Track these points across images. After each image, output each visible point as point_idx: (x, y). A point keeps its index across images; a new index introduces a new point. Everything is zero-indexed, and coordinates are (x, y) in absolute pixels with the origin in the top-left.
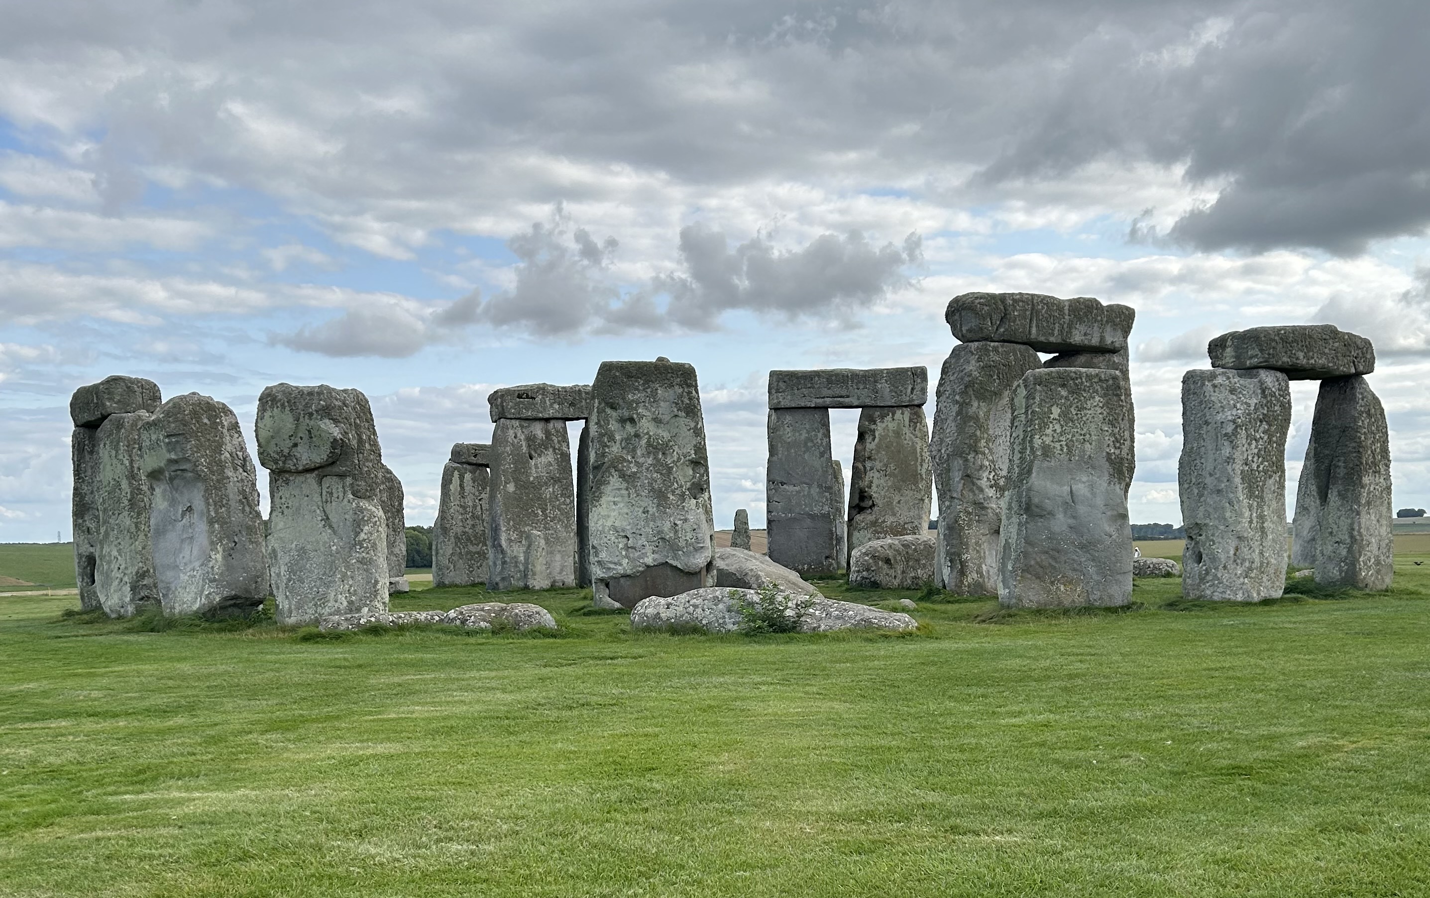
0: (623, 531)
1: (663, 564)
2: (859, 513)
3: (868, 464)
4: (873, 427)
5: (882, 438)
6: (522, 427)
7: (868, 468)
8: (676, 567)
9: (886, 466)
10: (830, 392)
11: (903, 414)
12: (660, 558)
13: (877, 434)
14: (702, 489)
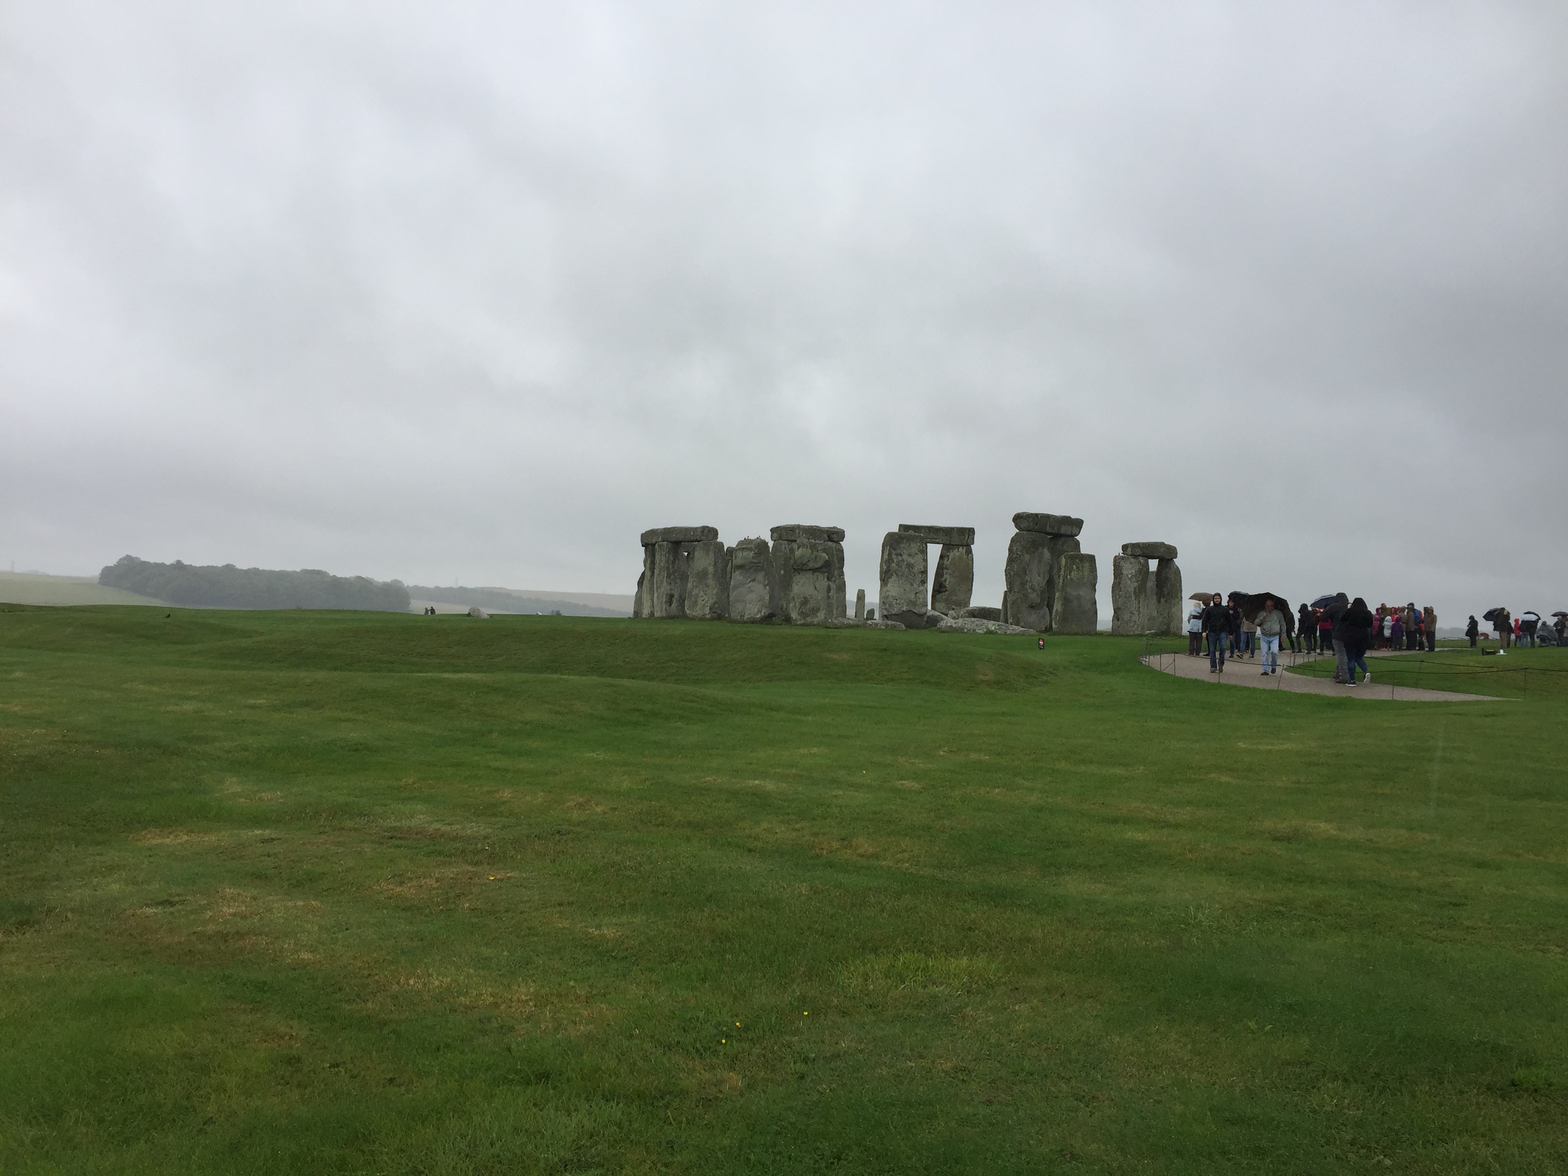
0: (896, 596)
1: (908, 611)
2: (938, 593)
3: (945, 571)
4: (948, 554)
5: (953, 559)
6: (788, 544)
7: (945, 573)
8: (914, 612)
9: (954, 572)
10: (930, 537)
11: (963, 548)
12: (909, 608)
13: (950, 557)
14: (924, 583)
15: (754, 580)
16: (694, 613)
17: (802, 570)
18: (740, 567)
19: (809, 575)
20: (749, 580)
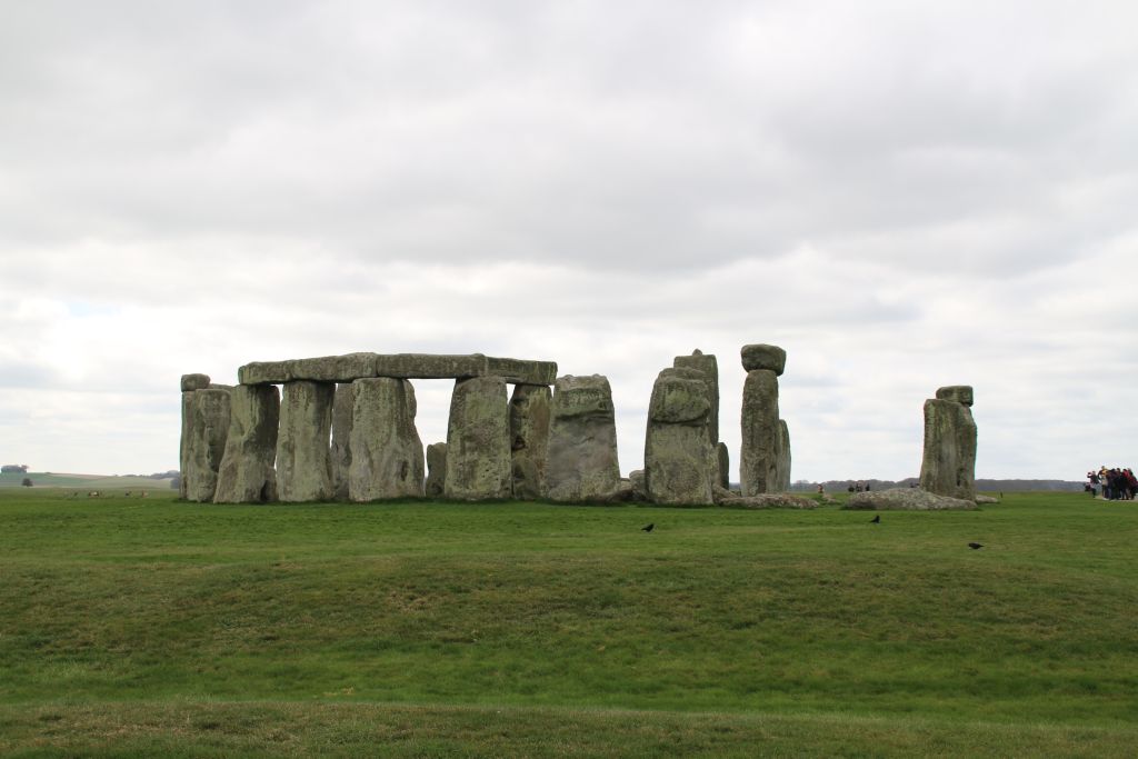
15: (590, 439)
16: (467, 491)
17: (668, 423)
18: (564, 418)
19: (678, 431)
20: (584, 438)
